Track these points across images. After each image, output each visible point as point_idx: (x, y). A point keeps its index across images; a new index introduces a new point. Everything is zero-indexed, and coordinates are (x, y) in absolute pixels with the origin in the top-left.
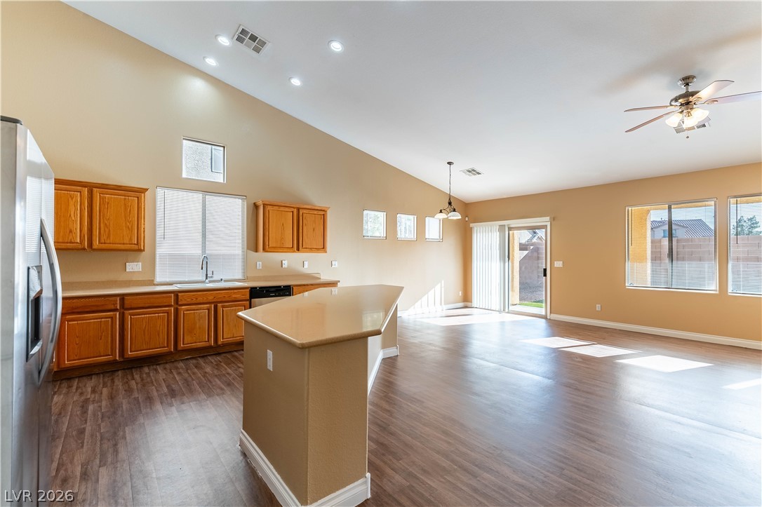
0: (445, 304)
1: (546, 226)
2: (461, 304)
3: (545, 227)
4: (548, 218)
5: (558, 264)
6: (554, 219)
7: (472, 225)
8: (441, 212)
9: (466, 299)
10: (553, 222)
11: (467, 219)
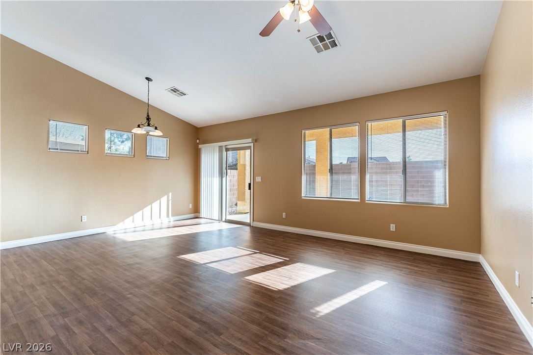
0: (173, 216)
1: (251, 146)
2: (192, 215)
3: (249, 148)
4: (251, 139)
5: (258, 179)
6: (256, 141)
7: (200, 146)
8: (139, 126)
9: (196, 211)
10: (255, 144)
11: (198, 141)
